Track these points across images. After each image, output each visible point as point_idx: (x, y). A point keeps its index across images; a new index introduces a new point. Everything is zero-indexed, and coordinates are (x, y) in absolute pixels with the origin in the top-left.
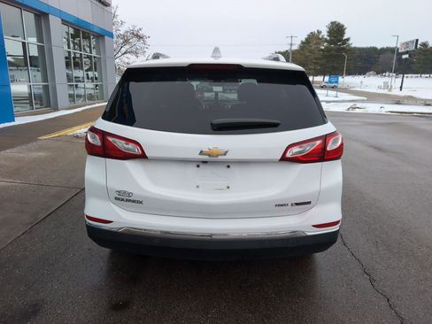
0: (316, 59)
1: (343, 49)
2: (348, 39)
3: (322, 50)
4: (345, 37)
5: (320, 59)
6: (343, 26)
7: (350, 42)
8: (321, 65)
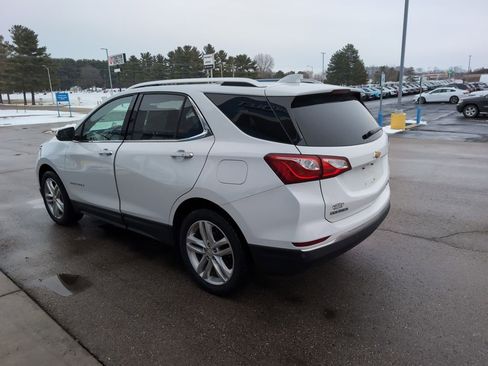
0: (6, 71)
1: (41, 60)
2: (44, 49)
3: (11, 60)
4: (40, 45)
5: (12, 72)
6: (32, 33)
7: (47, 52)
8: (17, 79)
